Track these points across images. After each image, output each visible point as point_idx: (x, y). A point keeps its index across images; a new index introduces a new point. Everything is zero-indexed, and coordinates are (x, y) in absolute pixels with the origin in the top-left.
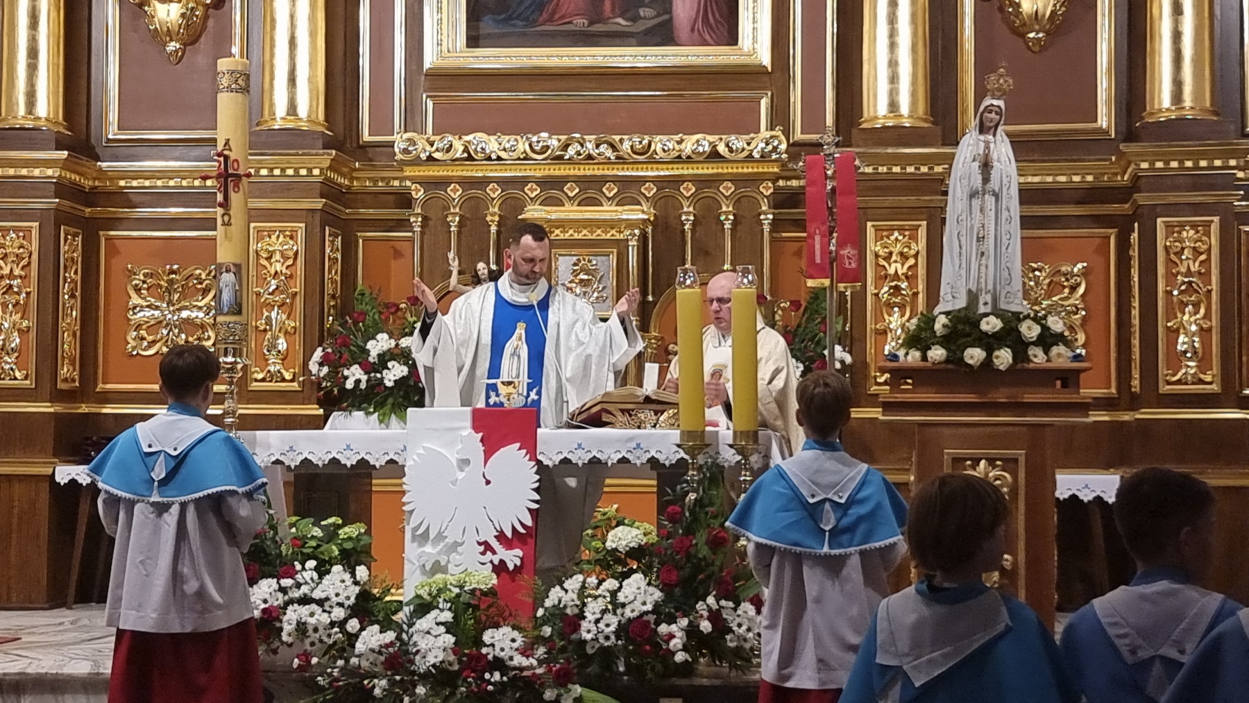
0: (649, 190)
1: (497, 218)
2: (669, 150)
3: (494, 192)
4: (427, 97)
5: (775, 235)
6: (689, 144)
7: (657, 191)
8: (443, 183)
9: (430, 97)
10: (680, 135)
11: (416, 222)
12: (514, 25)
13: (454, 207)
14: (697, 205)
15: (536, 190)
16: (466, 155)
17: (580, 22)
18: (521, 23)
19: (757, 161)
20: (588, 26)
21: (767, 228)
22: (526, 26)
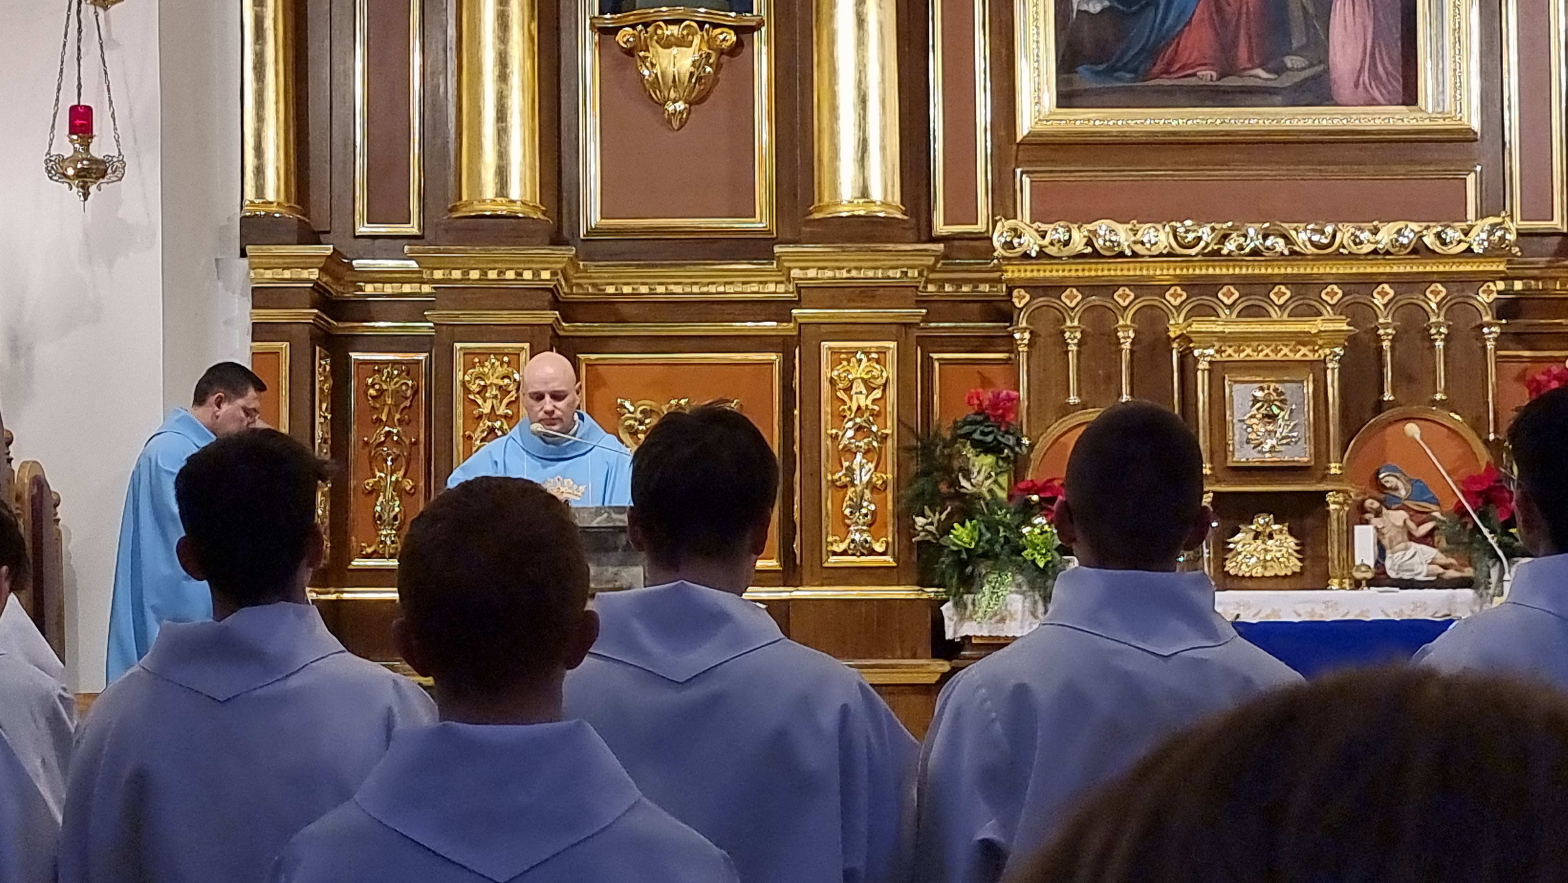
0: (1333, 294)
1: (1132, 335)
2: (1361, 243)
3: (1123, 297)
4: (1022, 173)
5: (1500, 353)
6: (1386, 235)
7: (1344, 295)
8: (1055, 288)
9: (1027, 172)
10: (1375, 223)
11: (1022, 339)
12: (1119, 79)
13: (1072, 321)
14: (1396, 314)
15: (1181, 295)
16: (1089, 250)
17: (1207, 75)
18: (1128, 76)
19: (1478, 255)
20: (1218, 80)
21: (1490, 345)
22: (1133, 80)
